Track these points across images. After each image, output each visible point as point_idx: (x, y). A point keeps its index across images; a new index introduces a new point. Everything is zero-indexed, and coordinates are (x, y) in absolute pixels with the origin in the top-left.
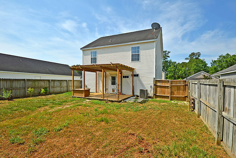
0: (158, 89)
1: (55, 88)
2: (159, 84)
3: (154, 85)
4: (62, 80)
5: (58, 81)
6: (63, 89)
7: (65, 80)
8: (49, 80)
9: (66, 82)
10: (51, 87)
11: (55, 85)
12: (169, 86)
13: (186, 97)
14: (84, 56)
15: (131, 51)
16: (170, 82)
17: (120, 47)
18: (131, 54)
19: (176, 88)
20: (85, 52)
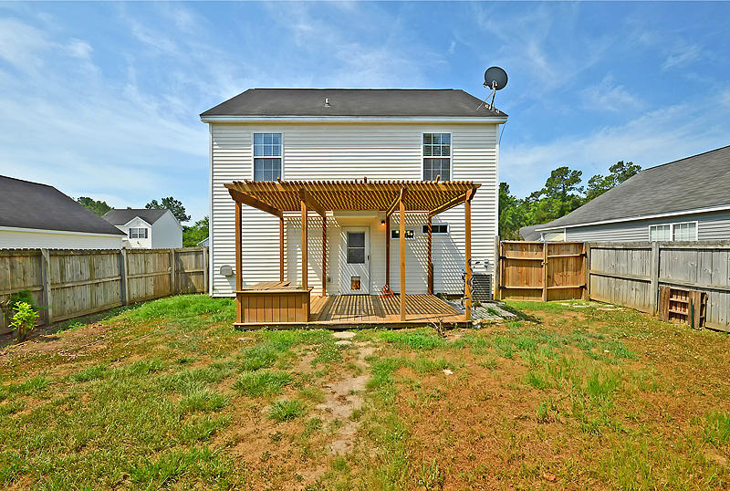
0: (511, 270)
1: (69, 293)
2: (511, 255)
3: (500, 258)
4: (99, 252)
5: (83, 258)
6: (105, 294)
7: (110, 252)
8: (37, 254)
9: (113, 260)
10: (49, 289)
11: (69, 276)
12: (542, 261)
13: (582, 287)
14: (217, 147)
15: (422, 147)
16: (545, 249)
17: (379, 129)
18: (422, 157)
19: (558, 264)
20: (223, 132)
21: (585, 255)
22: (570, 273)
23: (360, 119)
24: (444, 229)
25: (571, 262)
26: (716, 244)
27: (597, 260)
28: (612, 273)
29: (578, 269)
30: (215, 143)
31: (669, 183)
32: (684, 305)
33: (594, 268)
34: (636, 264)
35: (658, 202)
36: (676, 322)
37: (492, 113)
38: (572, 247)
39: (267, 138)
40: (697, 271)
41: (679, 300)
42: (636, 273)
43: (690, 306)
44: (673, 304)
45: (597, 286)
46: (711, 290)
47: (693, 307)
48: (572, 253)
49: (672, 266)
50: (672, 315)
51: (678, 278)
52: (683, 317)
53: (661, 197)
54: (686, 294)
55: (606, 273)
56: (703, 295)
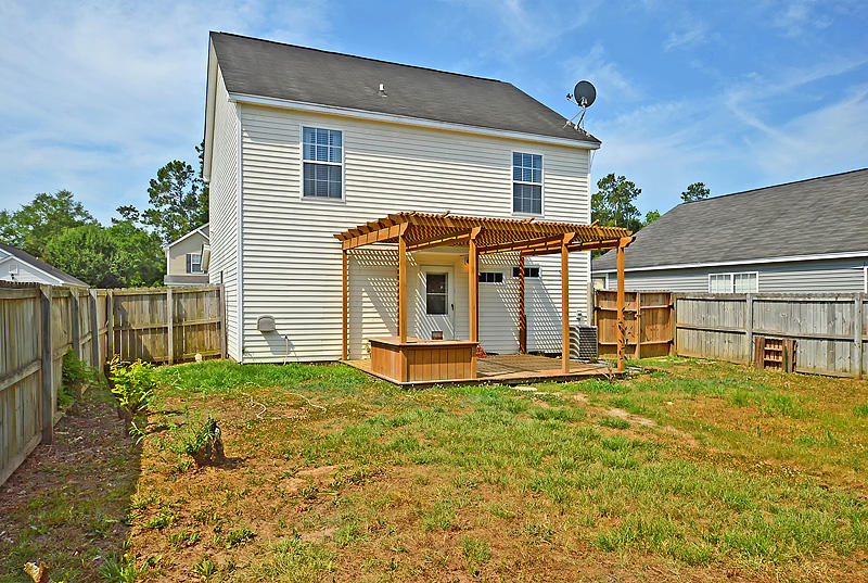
0: (605, 322)
2: (605, 305)
3: (594, 309)
12: (636, 312)
13: (669, 342)
14: (249, 140)
15: (512, 168)
16: (638, 298)
17: (464, 141)
18: (512, 182)
19: (649, 317)
20: (257, 118)
21: (672, 306)
22: (659, 326)
23: (445, 126)
24: (535, 272)
25: (660, 313)
26: (804, 296)
27: (684, 312)
28: (702, 325)
29: (666, 321)
30: (245, 134)
31: (718, 225)
32: (777, 353)
33: (680, 321)
34: (728, 316)
35: (714, 247)
36: (770, 369)
37: (582, 136)
38: (660, 297)
39: (323, 136)
40: (786, 320)
41: (772, 348)
42: (729, 324)
43: (783, 353)
44: (768, 352)
45: (685, 340)
46: (800, 338)
47: (786, 354)
48: (660, 305)
49: (764, 318)
50: (767, 363)
51: (771, 328)
52: (777, 364)
53: (715, 242)
54: (779, 342)
55: (696, 325)
56: (794, 342)
